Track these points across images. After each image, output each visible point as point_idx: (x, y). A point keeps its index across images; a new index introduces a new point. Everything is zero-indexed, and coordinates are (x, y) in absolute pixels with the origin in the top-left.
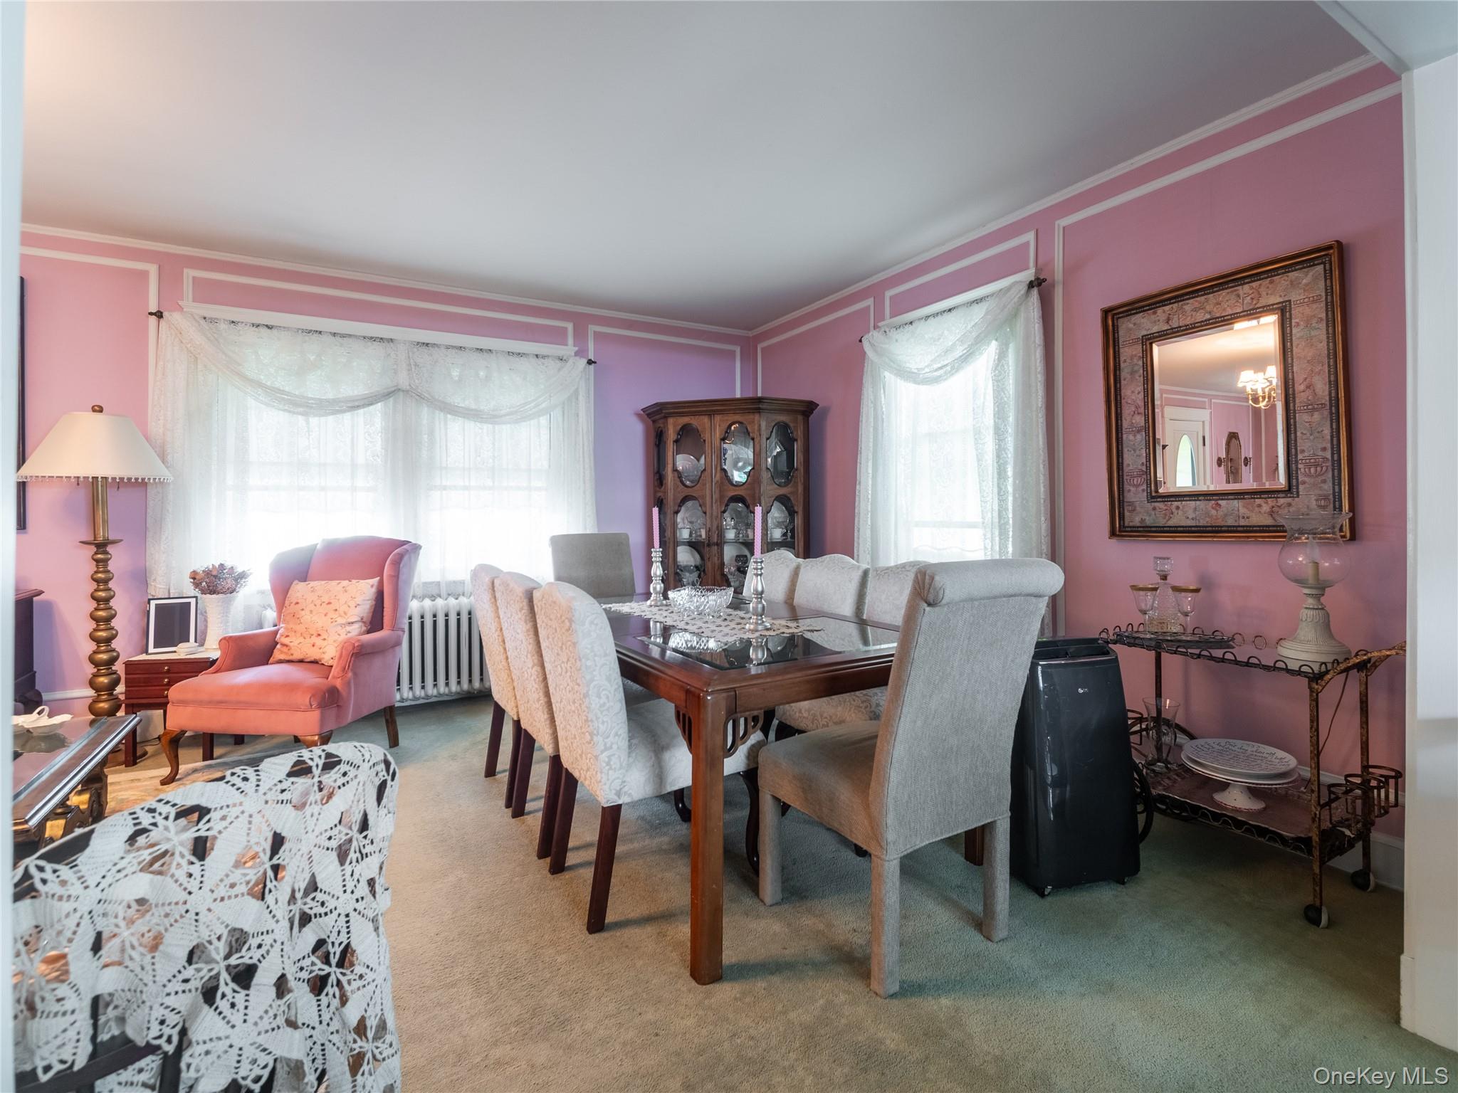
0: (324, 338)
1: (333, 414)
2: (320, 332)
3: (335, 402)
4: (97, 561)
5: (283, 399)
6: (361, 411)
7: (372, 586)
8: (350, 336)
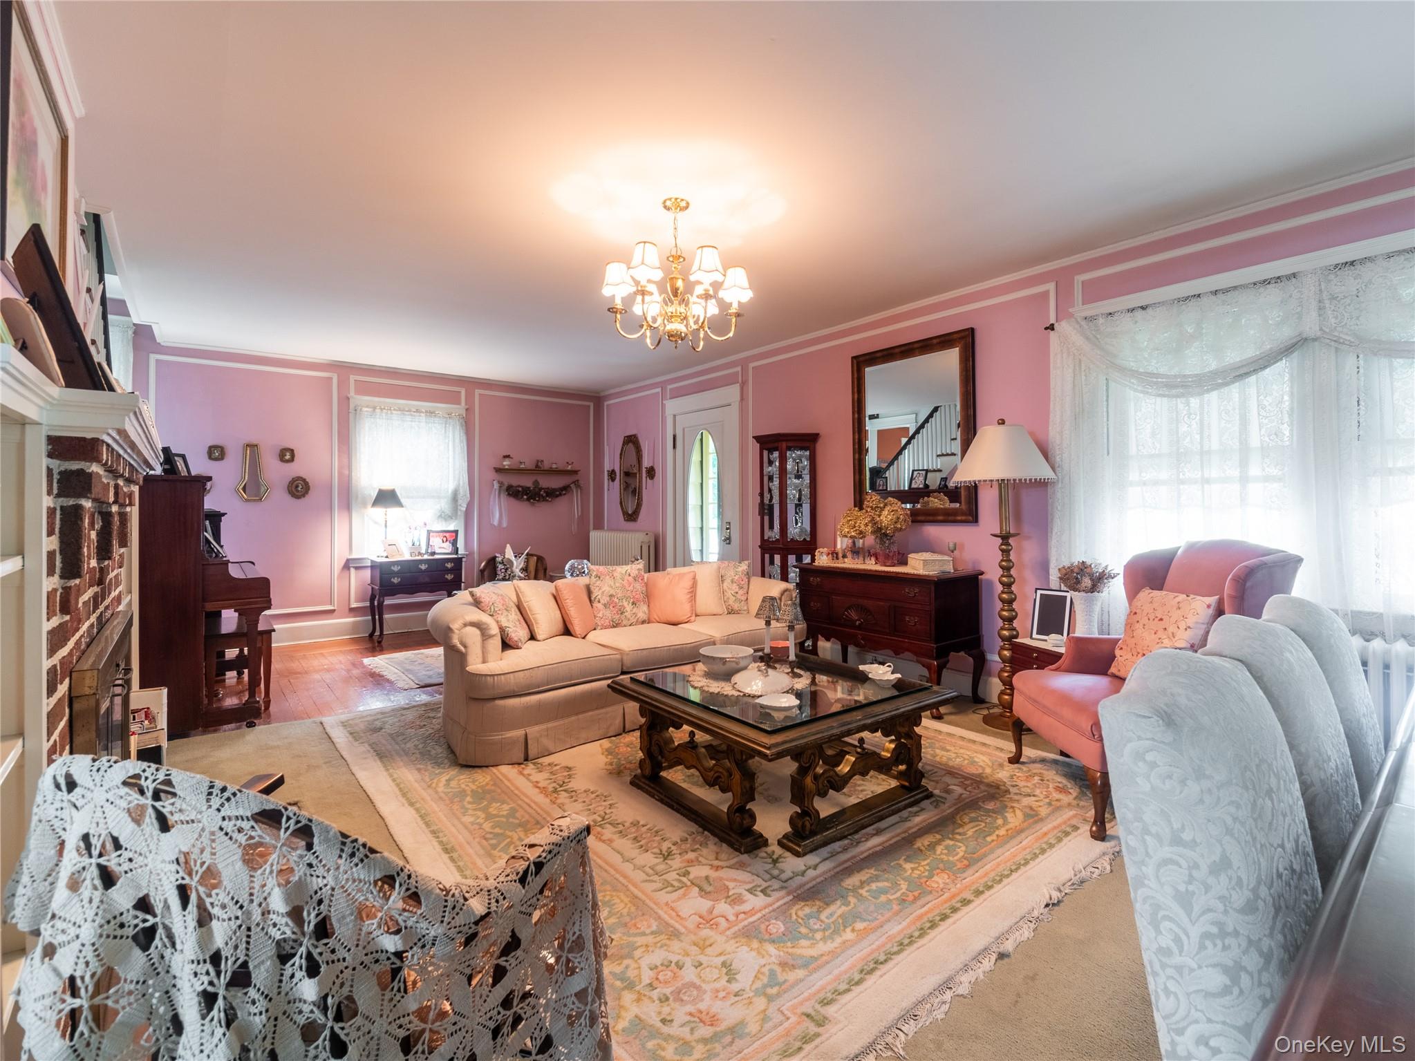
0: (1205, 300)
1: (1213, 389)
2: (1199, 296)
3: (1215, 374)
4: (1002, 551)
5: (1156, 383)
6: (1253, 379)
7: (1209, 606)
8: (1235, 288)
